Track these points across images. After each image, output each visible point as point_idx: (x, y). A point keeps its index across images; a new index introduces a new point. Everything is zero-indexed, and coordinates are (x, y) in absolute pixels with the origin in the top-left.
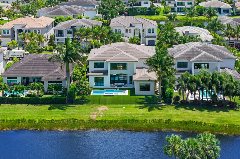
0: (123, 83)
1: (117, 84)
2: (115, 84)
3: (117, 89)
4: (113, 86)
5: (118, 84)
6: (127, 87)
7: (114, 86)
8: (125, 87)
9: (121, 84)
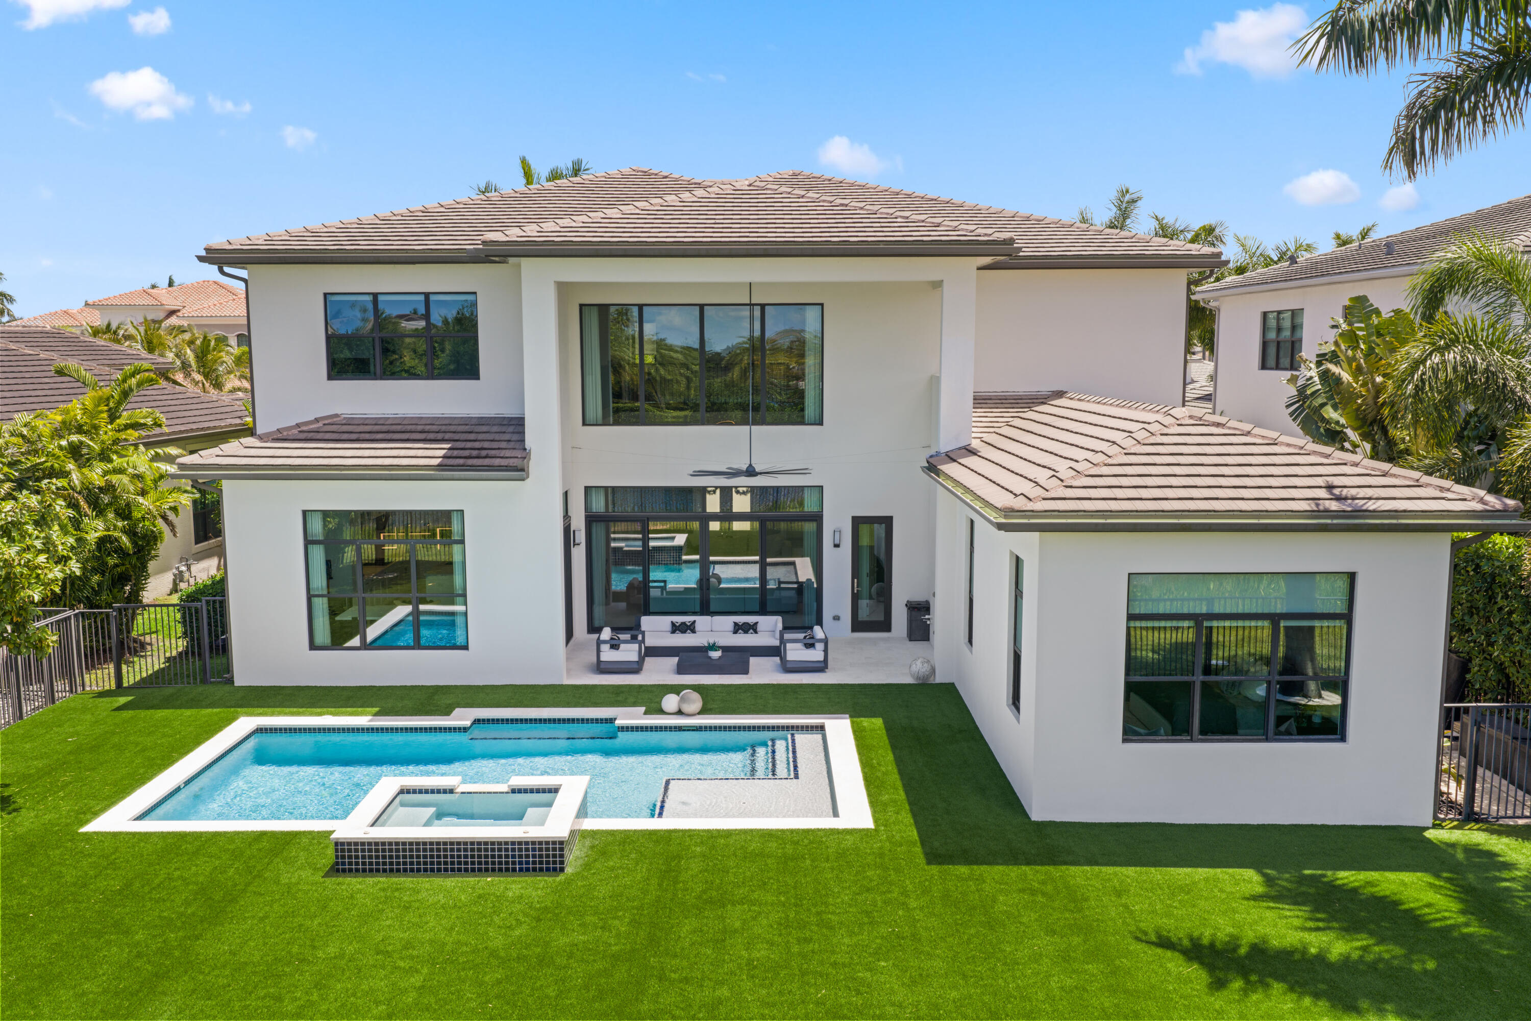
0: (763, 611)
1: (676, 629)
2: (646, 622)
3: (670, 702)
4: (608, 655)
5: (689, 628)
6: (821, 667)
7: (629, 653)
8: (788, 668)
9: (728, 621)
